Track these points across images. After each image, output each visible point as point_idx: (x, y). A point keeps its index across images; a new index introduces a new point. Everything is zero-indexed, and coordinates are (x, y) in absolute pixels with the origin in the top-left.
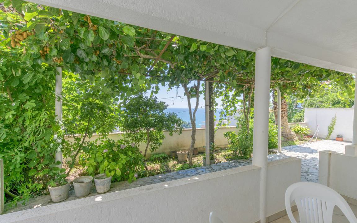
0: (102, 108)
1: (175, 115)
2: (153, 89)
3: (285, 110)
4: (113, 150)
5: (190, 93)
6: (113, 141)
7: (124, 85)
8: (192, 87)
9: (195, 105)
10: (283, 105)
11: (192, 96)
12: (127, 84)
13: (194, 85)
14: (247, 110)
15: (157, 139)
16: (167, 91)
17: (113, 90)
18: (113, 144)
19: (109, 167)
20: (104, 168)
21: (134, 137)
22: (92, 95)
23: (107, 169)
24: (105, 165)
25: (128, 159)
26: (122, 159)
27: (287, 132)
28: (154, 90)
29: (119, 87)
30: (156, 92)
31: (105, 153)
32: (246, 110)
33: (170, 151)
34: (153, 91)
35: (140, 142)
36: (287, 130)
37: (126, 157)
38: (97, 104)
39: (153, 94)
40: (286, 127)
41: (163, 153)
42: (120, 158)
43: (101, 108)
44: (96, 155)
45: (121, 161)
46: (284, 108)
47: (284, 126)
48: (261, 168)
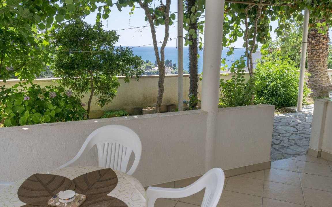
0: (20, 40)
1: (130, 50)
2: (100, 10)
3: (324, 46)
4: (38, 99)
5: (154, 17)
6: (39, 86)
7: (52, 4)
8: (157, 8)
9: (164, 36)
10: (322, 39)
11: (158, 23)
12: (56, 3)
13: (161, 4)
14: (251, 45)
15: (108, 88)
16: (130, 13)
17: (32, 11)
18: (39, 91)
19: (31, 119)
20: (25, 120)
21: (74, 84)
22: (3, 20)
23: (30, 121)
24: (26, 116)
25: (59, 110)
26: (50, 111)
27: (324, 82)
28: (102, 12)
29: (43, 8)
30: (106, 16)
31: (27, 102)
32: (249, 46)
33: (133, 107)
34: (99, 15)
35: (85, 92)
36: (324, 80)
37: (55, 107)
38: (12, 33)
39: (101, 19)
40: (322, 75)
41: (122, 110)
42: (48, 108)
43: (18, 39)
44: (13, 104)
45: (49, 113)
46: (324, 44)
47: (320, 73)
48: (207, 112)
